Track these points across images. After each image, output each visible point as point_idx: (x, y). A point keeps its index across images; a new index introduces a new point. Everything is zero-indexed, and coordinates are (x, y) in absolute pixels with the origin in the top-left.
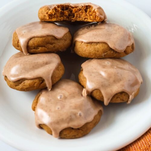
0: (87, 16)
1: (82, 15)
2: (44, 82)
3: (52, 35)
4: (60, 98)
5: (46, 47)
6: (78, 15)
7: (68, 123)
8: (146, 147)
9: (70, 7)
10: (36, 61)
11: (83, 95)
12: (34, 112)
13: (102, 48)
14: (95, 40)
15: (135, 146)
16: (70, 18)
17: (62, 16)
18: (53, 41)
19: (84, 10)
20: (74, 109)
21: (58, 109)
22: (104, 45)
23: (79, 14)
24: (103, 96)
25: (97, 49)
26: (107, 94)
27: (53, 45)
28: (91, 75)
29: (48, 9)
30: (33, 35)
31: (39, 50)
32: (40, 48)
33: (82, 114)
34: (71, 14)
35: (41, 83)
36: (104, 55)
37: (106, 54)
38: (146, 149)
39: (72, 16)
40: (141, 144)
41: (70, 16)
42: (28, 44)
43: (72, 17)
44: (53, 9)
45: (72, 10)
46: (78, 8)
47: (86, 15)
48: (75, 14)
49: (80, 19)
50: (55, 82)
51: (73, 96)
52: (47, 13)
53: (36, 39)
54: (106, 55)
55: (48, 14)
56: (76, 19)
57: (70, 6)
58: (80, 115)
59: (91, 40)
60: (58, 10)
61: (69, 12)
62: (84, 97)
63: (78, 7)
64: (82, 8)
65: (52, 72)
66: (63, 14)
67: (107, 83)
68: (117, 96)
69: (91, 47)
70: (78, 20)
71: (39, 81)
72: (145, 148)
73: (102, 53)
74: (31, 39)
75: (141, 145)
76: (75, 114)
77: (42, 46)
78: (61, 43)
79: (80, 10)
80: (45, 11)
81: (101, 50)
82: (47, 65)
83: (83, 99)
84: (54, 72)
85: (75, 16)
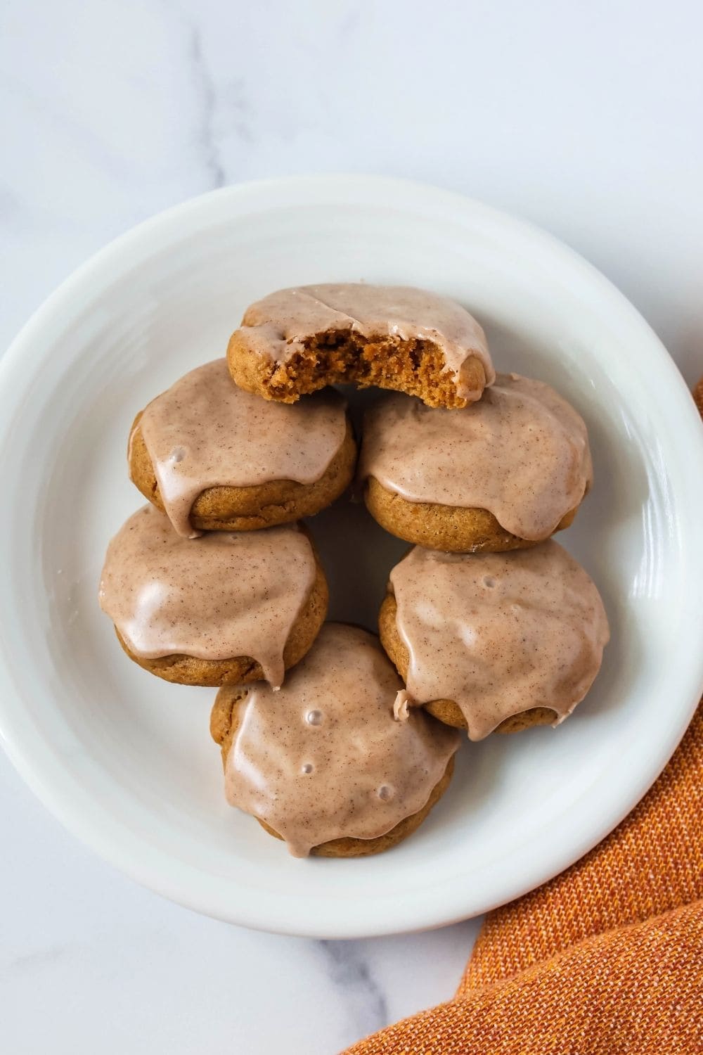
0: (420, 382)
1: (399, 373)
2: (258, 670)
3: (286, 477)
4: (314, 723)
5: (260, 517)
6: (384, 372)
7: (343, 825)
8: (599, 896)
9: (353, 338)
10: (227, 587)
11: (396, 715)
12: (218, 747)
13: (471, 528)
14: (446, 500)
15: (564, 889)
16: (351, 376)
17: (321, 376)
18: (288, 495)
19: (407, 355)
20: (362, 772)
21: (309, 769)
22: (478, 516)
23: (388, 370)
24: (464, 720)
25: (453, 529)
26: (480, 718)
27: (288, 509)
28: (426, 641)
29: (268, 365)
30: (213, 478)
31: (235, 525)
32: (239, 520)
33: (392, 791)
34: (358, 364)
35: (249, 671)
36: (478, 549)
37: (482, 546)
38: (602, 902)
39: (358, 369)
40: (585, 883)
41: (354, 372)
42: (196, 509)
43: (360, 373)
44: (288, 365)
45: (361, 350)
46: (385, 344)
47: (416, 376)
48: (373, 365)
49: (392, 386)
50: (294, 662)
51: (359, 717)
52: (266, 382)
53: (225, 492)
54: (483, 548)
55: (269, 385)
56: (375, 384)
57: (355, 332)
58: (384, 793)
59: (429, 497)
60: (309, 360)
61: (350, 356)
62: (398, 721)
63: (385, 339)
64: (400, 345)
65: (285, 632)
66: (327, 368)
67: (481, 678)
68: (515, 720)
69: (429, 521)
70: (382, 385)
71: (241, 666)
72: (599, 899)
73: (469, 544)
74: (204, 492)
75: (586, 888)
76: (367, 794)
77: (246, 516)
78: (318, 493)
79: (391, 351)
80: (259, 371)
81: (466, 534)
82: (267, 605)
83: (394, 729)
84: (294, 628)
85: (373, 373)
